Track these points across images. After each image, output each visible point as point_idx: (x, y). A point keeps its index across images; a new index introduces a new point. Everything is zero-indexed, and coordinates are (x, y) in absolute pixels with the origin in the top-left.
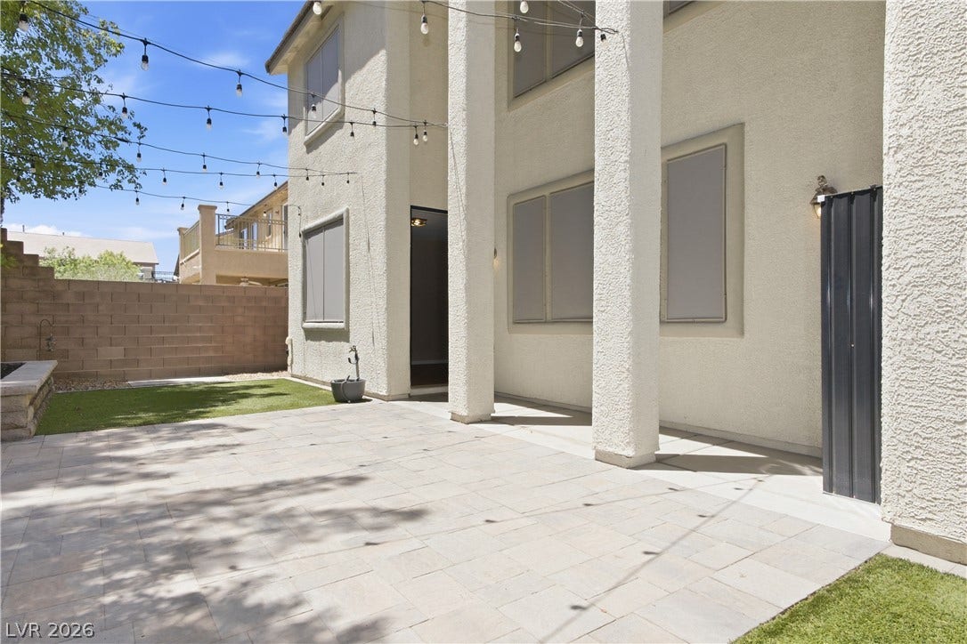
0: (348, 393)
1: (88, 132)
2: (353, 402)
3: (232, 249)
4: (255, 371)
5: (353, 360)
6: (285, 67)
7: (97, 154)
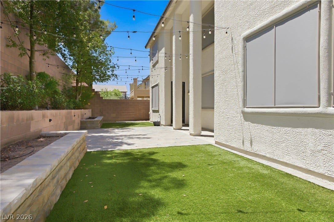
0: (157, 124)
1: (108, 69)
2: (158, 126)
3: (143, 89)
4: (143, 120)
5: (159, 117)
6: (149, 47)
7: (109, 73)
